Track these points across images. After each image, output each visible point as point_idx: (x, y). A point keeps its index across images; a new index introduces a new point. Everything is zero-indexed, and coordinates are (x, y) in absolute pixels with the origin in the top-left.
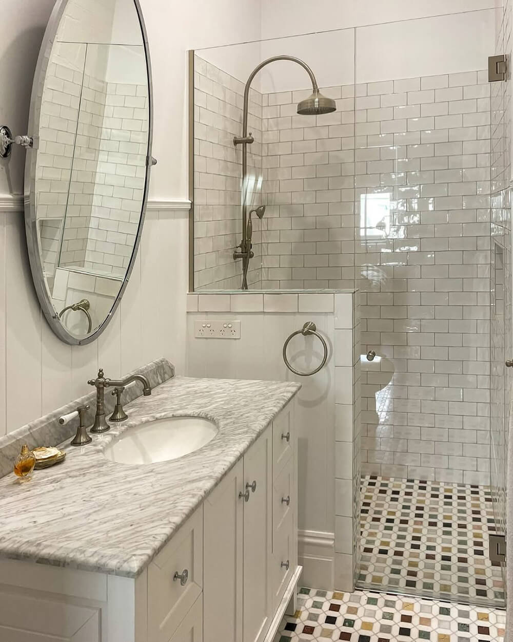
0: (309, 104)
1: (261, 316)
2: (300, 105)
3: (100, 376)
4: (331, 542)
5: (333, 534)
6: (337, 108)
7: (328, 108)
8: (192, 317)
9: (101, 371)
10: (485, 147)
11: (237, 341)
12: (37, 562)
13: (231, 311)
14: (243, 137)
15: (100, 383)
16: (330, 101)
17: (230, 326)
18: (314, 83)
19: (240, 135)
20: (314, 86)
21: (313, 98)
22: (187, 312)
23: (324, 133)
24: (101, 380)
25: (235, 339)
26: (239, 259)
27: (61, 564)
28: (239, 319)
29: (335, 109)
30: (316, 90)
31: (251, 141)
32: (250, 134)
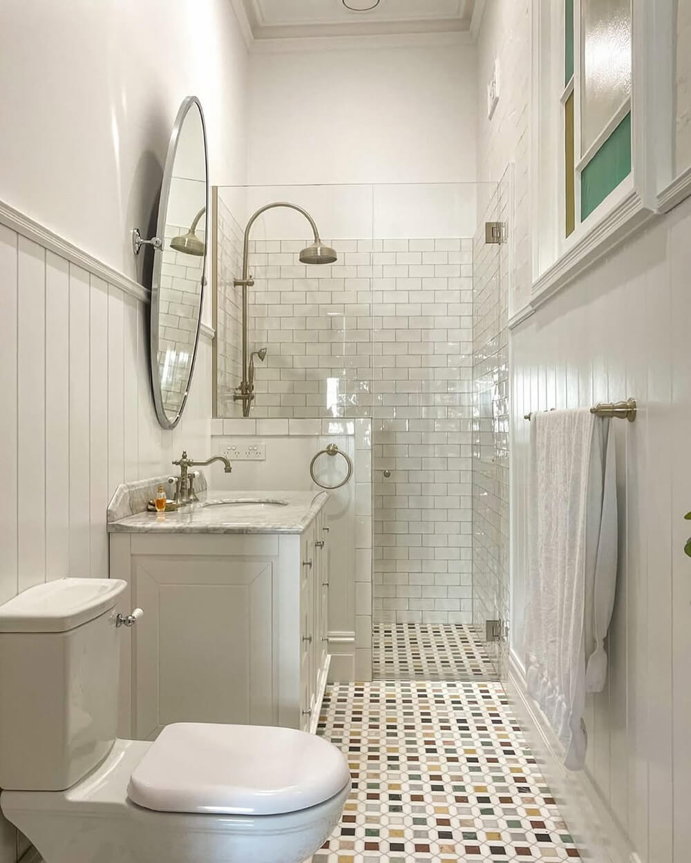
0: (313, 252)
1: (286, 440)
2: (303, 252)
3: (184, 457)
4: (353, 639)
5: (353, 632)
6: (337, 258)
7: (329, 258)
8: (216, 440)
9: (185, 453)
10: (468, 310)
11: (263, 462)
12: (225, 533)
13: (258, 434)
14: (243, 279)
15: (185, 463)
16: (331, 251)
17: (255, 448)
18: (316, 234)
19: (240, 278)
20: (316, 237)
21: (314, 246)
22: (212, 436)
23: (314, 285)
24: (185, 460)
25: (261, 460)
26: (239, 401)
27: (245, 532)
28: (264, 442)
29: (336, 259)
30: (317, 239)
31: (252, 284)
32: (251, 277)
